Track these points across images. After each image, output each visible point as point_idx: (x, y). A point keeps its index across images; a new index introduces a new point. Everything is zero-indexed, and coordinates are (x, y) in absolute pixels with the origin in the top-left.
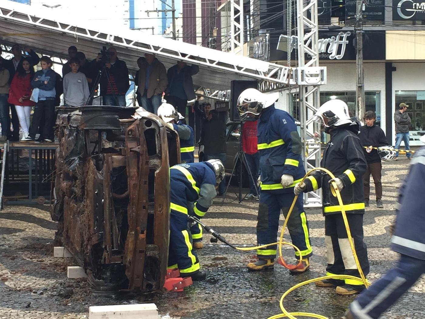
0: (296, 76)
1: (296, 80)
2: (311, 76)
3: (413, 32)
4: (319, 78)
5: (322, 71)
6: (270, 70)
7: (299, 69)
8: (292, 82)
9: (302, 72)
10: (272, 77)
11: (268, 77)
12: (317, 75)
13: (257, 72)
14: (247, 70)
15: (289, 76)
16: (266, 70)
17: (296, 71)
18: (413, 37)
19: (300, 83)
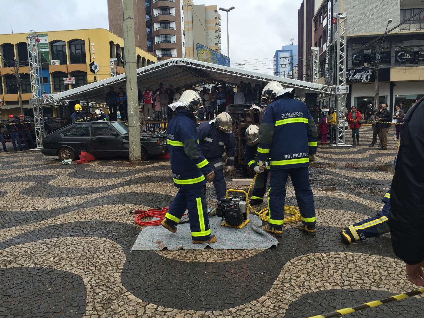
0: (335, 90)
1: (335, 92)
2: (342, 90)
3: (404, 68)
4: (345, 91)
5: (347, 88)
6: (323, 88)
7: (337, 87)
8: (333, 93)
9: (338, 88)
10: (324, 91)
11: (322, 91)
12: (345, 89)
13: (317, 89)
14: (313, 88)
15: (332, 90)
16: (321, 88)
17: (335, 88)
18: (405, 70)
19: (337, 93)
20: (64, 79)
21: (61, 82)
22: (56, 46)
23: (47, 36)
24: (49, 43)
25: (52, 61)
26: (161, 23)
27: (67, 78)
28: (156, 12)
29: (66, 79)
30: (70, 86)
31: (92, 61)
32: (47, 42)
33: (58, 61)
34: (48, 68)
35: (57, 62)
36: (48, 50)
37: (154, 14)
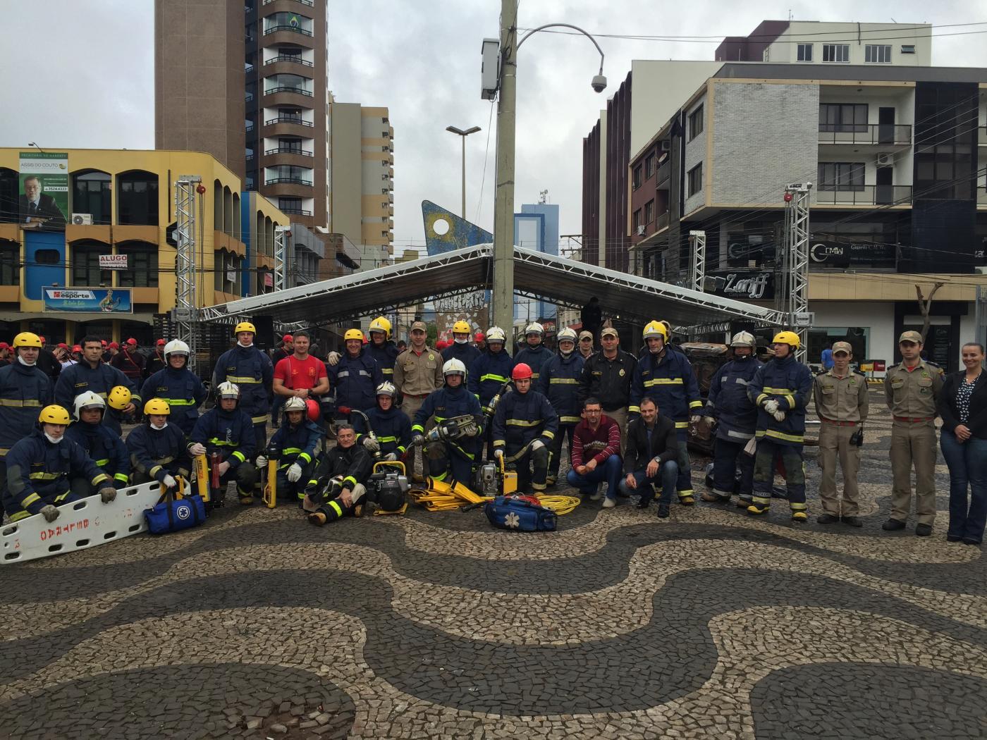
0: (790, 319)
1: (789, 323)
3: (828, 275)
5: (811, 316)
6: (768, 315)
7: (793, 314)
9: (795, 316)
11: (768, 320)
12: (807, 319)
13: (757, 316)
14: (751, 314)
15: (784, 319)
17: (790, 315)
18: (827, 279)
19: (793, 325)
20: (100, 257)
21: (92, 264)
22: (87, 181)
23: (66, 158)
24: (70, 174)
25: (74, 215)
26: (280, 140)
27: (109, 256)
28: (269, 116)
29: (105, 256)
30: (114, 274)
31: (173, 222)
32: (66, 172)
33: (89, 215)
34: (64, 231)
35: (87, 219)
36: (66, 189)
37: (265, 120)
